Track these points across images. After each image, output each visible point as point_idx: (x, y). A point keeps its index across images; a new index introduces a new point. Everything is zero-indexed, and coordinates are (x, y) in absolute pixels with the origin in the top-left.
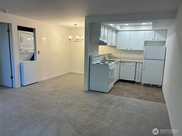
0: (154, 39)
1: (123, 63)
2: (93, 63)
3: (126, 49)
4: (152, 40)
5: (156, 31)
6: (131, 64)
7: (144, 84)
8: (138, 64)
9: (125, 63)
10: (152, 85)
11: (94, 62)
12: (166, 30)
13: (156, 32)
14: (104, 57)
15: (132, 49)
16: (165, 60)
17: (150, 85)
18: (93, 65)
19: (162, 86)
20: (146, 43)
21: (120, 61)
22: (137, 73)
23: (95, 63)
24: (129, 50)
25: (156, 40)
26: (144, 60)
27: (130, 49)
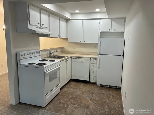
0: (110, 30)
1: (75, 59)
2: (21, 64)
3: (79, 42)
4: (109, 31)
5: (112, 19)
6: (84, 61)
7: (100, 85)
8: (92, 60)
9: (77, 59)
10: (109, 86)
11: (24, 62)
12: (125, 19)
13: (113, 21)
14: (50, 52)
15: (86, 42)
16: (123, 56)
17: (107, 86)
18: (22, 66)
19: (121, 87)
20: (102, 34)
21: (72, 57)
22: (91, 71)
23: (26, 63)
24: (82, 43)
25: (113, 31)
26: (99, 55)
27: (84, 42)
